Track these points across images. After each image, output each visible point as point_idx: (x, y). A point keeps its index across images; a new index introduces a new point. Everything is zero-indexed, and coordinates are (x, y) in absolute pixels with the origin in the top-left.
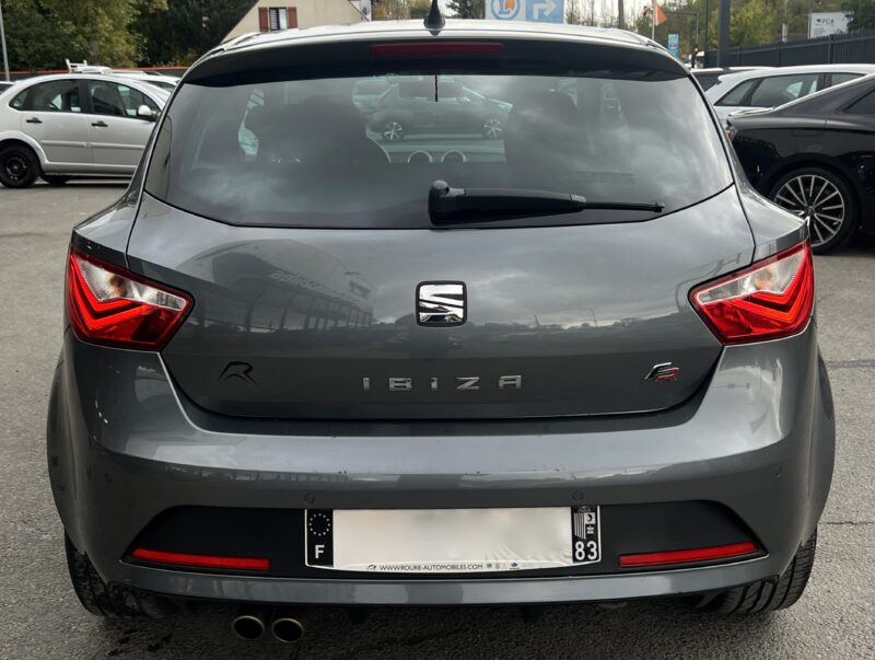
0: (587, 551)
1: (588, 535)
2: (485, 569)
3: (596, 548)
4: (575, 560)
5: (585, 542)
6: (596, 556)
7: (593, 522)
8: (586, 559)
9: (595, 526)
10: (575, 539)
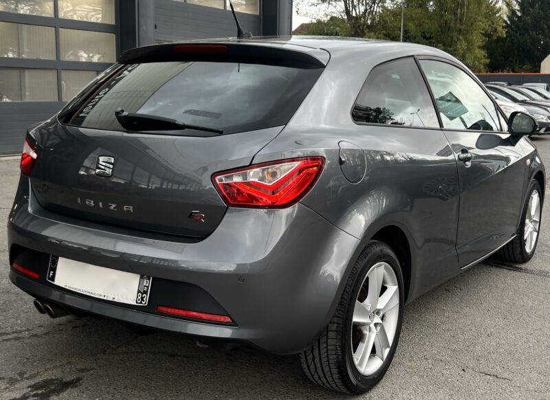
0: (142, 298)
1: (144, 291)
2: (102, 298)
3: (147, 298)
4: (137, 302)
5: (142, 294)
6: (145, 302)
7: (147, 285)
8: (141, 303)
9: (148, 287)
10: (139, 292)
